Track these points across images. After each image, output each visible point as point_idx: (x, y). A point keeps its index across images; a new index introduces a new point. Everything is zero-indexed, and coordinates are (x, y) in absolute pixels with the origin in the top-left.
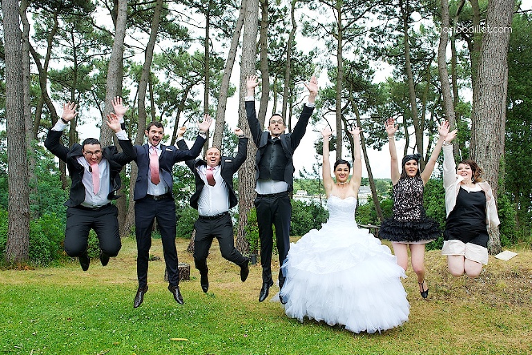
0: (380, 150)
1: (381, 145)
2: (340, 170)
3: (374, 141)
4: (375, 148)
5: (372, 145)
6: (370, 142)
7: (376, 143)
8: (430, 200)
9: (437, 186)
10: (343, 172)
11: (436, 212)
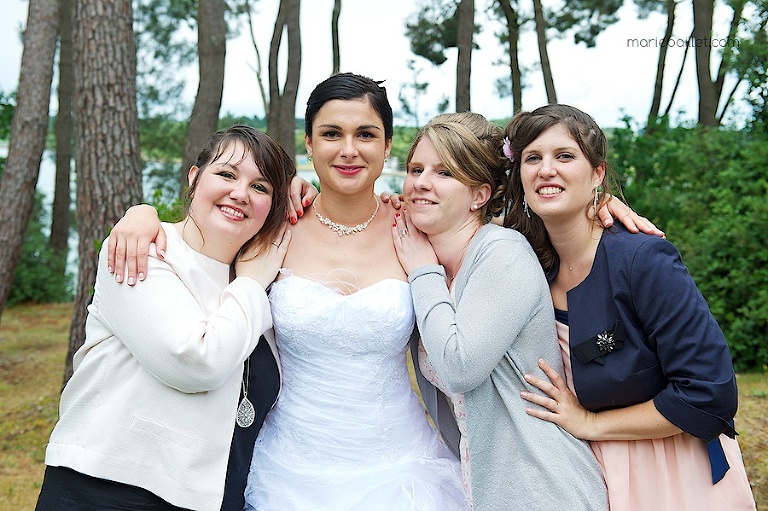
0: (591, 44)
1: (595, 31)
2: (334, 132)
3: (576, 21)
4: (578, 39)
5: (570, 33)
6: (565, 22)
7: (582, 27)
8: (713, 199)
9: (738, 156)
10: (349, 146)
11: (731, 241)
